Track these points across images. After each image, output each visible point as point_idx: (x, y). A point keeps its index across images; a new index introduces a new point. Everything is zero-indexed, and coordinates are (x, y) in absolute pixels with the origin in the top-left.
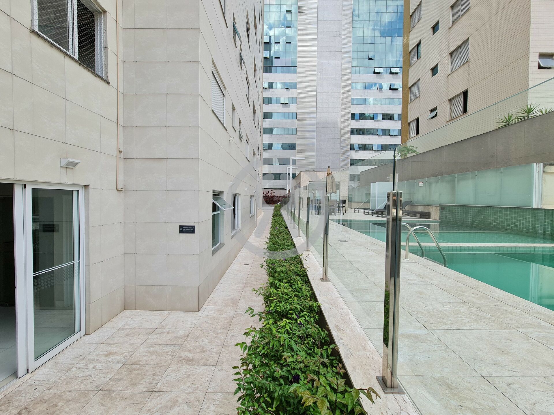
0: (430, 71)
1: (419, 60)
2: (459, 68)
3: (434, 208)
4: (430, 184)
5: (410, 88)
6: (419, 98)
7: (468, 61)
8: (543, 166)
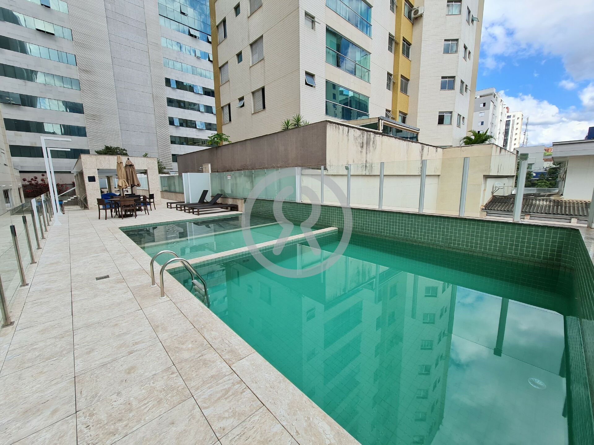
0: (236, 56)
1: (226, 40)
2: (258, 63)
3: (240, 201)
4: (236, 178)
5: (220, 68)
6: (228, 83)
7: (263, 59)
8: (301, 170)
